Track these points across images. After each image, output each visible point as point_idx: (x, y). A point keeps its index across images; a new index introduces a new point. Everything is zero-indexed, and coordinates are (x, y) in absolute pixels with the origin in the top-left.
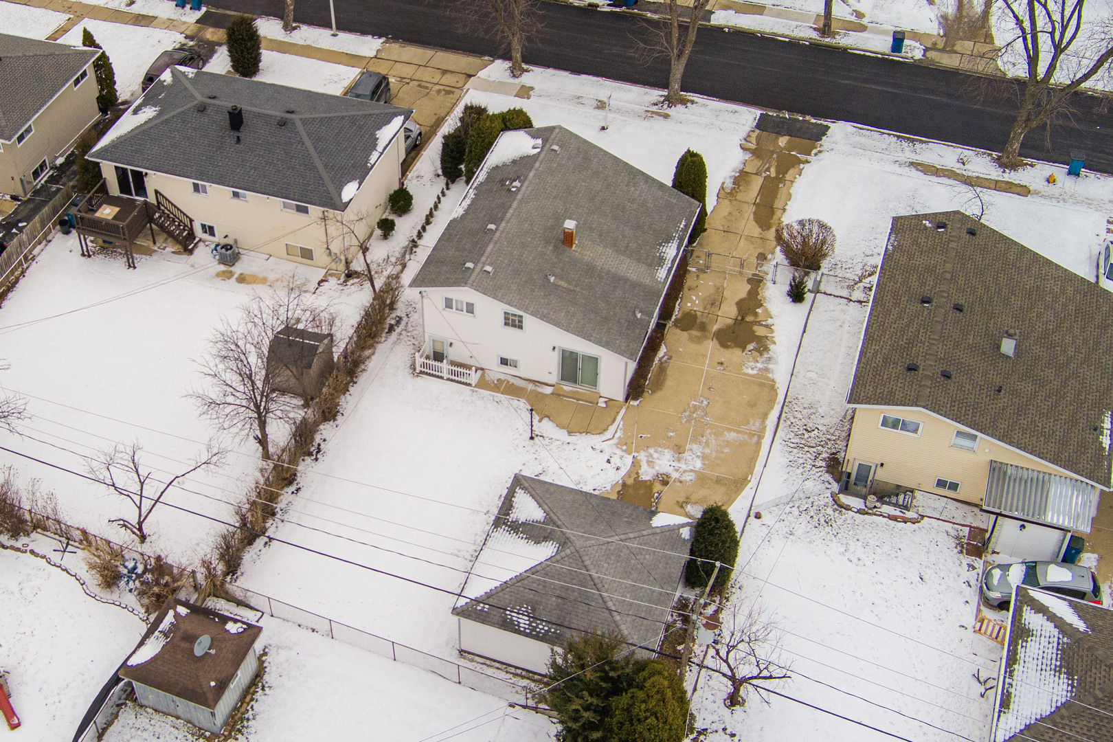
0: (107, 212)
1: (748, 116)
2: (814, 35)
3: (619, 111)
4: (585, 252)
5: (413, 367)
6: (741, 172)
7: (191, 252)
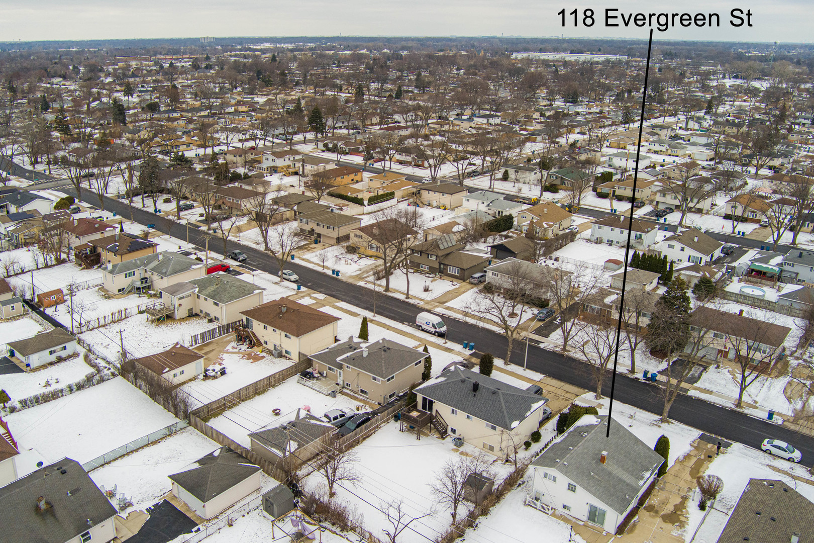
0: (415, 414)
1: (696, 433)
2: (733, 406)
3: (639, 421)
4: (609, 466)
5: (525, 502)
6: (688, 454)
7: (444, 438)
